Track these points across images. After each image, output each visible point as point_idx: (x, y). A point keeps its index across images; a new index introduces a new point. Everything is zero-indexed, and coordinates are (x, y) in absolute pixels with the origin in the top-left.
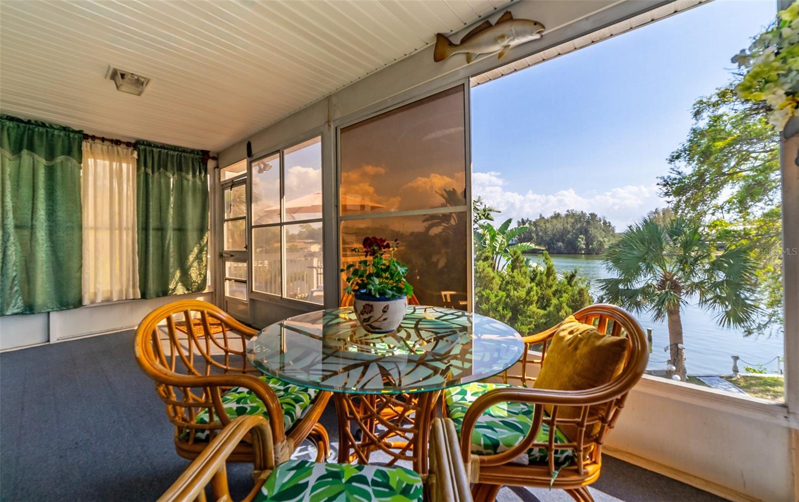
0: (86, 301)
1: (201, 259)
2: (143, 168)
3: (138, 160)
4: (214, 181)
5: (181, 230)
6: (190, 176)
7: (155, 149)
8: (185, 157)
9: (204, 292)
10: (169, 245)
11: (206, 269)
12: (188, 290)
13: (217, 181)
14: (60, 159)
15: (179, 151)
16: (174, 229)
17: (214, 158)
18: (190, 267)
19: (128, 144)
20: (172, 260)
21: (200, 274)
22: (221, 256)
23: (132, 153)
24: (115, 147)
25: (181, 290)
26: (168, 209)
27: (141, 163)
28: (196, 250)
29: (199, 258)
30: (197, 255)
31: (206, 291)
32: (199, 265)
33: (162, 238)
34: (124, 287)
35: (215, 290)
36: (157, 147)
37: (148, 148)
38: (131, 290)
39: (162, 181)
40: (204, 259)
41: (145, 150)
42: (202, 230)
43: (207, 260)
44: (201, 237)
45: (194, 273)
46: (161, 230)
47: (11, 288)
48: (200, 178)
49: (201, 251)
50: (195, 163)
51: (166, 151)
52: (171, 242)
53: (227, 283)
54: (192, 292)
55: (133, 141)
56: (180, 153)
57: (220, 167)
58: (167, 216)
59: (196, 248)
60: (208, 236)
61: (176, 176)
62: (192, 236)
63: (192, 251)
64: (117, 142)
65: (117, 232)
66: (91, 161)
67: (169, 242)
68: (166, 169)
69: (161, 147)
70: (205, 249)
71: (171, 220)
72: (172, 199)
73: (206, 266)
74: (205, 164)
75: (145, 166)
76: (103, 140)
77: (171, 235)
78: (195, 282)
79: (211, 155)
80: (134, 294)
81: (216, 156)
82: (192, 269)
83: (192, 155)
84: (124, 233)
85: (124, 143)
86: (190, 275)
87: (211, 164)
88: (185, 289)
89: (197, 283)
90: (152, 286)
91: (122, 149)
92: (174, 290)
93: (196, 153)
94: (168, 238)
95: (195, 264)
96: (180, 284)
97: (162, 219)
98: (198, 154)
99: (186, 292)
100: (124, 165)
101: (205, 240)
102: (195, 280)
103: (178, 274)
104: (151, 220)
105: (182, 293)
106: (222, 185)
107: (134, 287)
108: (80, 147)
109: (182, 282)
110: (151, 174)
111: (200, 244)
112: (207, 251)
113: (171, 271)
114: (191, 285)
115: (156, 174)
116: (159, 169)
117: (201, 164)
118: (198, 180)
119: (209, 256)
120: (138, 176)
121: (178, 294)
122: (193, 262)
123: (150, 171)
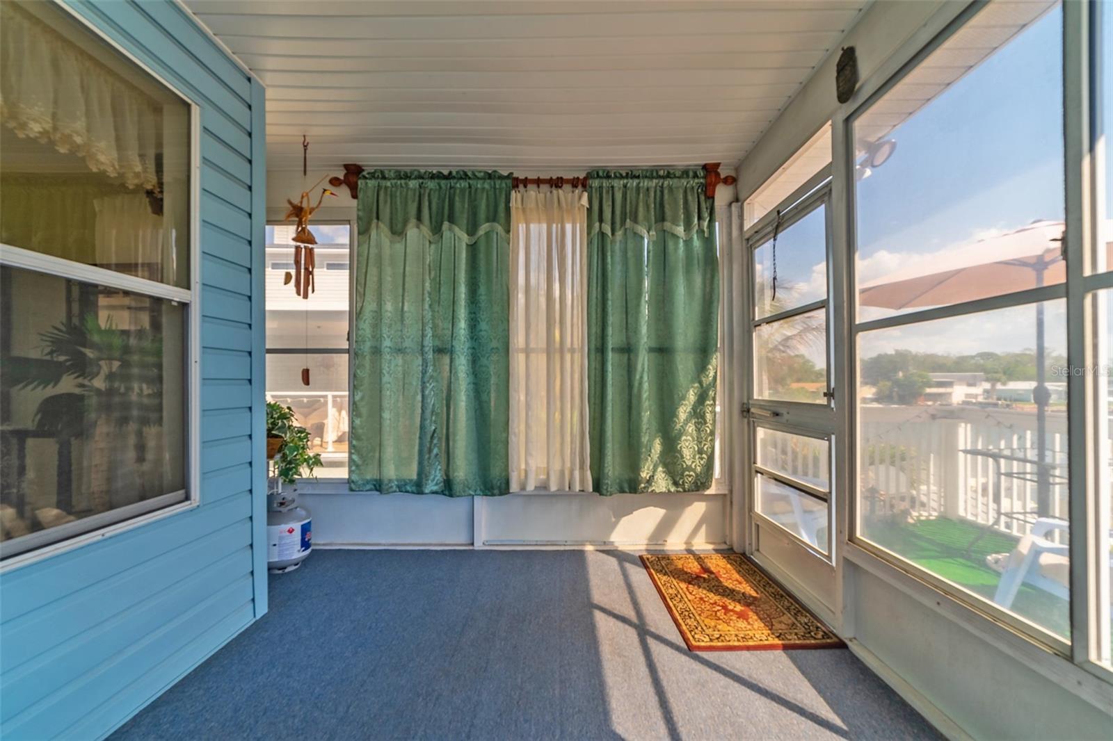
0: (514, 487)
1: (703, 417)
2: (597, 224)
3: (590, 210)
4: (730, 234)
5: (663, 351)
6: (680, 230)
7: (618, 184)
8: (671, 189)
9: (707, 492)
10: (640, 384)
11: (713, 441)
12: (676, 484)
13: (735, 233)
14: (484, 228)
15: (659, 177)
16: (651, 350)
17: (731, 181)
18: (681, 434)
19: (575, 183)
20: (647, 415)
21: (700, 452)
22: (746, 411)
23: (580, 198)
24: (555, 192)
25: (662, 483)
26: (638, 305)
27: (595, 215)
28: (692, 397)
29: (698, 414)
30: (695, 408)
31: (712, 491)
32: (698, 430)
33: (630, 369)
34: (568, 464)
35: (731, 491)
36: (622, 177)
37: (605, 183)
38: (577, 474)
39: (630, 245)
40: (709, 416)
41: (601, 187)
42: (704, 351)
43: (714, 421)
44: (702, 367)
45: (687, 447)
46: (628, 350)
47: (430, 451)
48: (701, 231)
49: (702, 398)
50: (690, 198)
51: (635, 182)
52: (646, 378)
53: (759, 481)
54: (685, 491)
55: (582, 176)
56: (661, 181)
57: (741, 197)
58: (637, 320)
59: (691, 392)
60: (716, 362)
61: (653, 233)
62: (684, 363)
63: (684, 398)
64: (557, 183)
65: (557, 356)
66: (522, 228)
67: (641, 377)
68: (635, 220)
69: (627, 176)
70: (711, 393)
71: (644, 329)
72: (646, 283)
73: (712, 433)
74: (711, 198)
75: (601, 220)
76: (538, 182)
77: (644, 361)
78: (689, 468)
79: (723, 172)
80: (582, 481)
81: (733, 174)
82: (684, 438)
83: (684, 182)
84: (568, 357)
85: (568, 181)
86: (680, 452)
87: (722, 194)
88: (670, 482)
89: (694, 470)
90: (613, 468)
91: (565, 193)
92: (650, 481)
93: (691, 174)
94: (639, 367)
95: (691, 428)
96: (660, 469)
97: (629, 326)
98: (696, 176)
99: (673, 489)
100: (568, 227)
101: (712, 374)
102: (689, 463)
103: (657, 447)
104: (610, 330)
105: (664, 490)
106: (748, 240)
107: (582, 468)
108: (508, 201)
109: (665, 465)
110: (610, 234)
111: (701, 383)
112: (714, 399)
113: (645, 439)
114: (682, 474)
115: (619, 233)
116: (623, 222)
117: (702, 198)
118: (695, 237)
119: (718, 409)
120: (590, 243)
121: (658, 491)
122: (687, 421)
123: (607, 229)
